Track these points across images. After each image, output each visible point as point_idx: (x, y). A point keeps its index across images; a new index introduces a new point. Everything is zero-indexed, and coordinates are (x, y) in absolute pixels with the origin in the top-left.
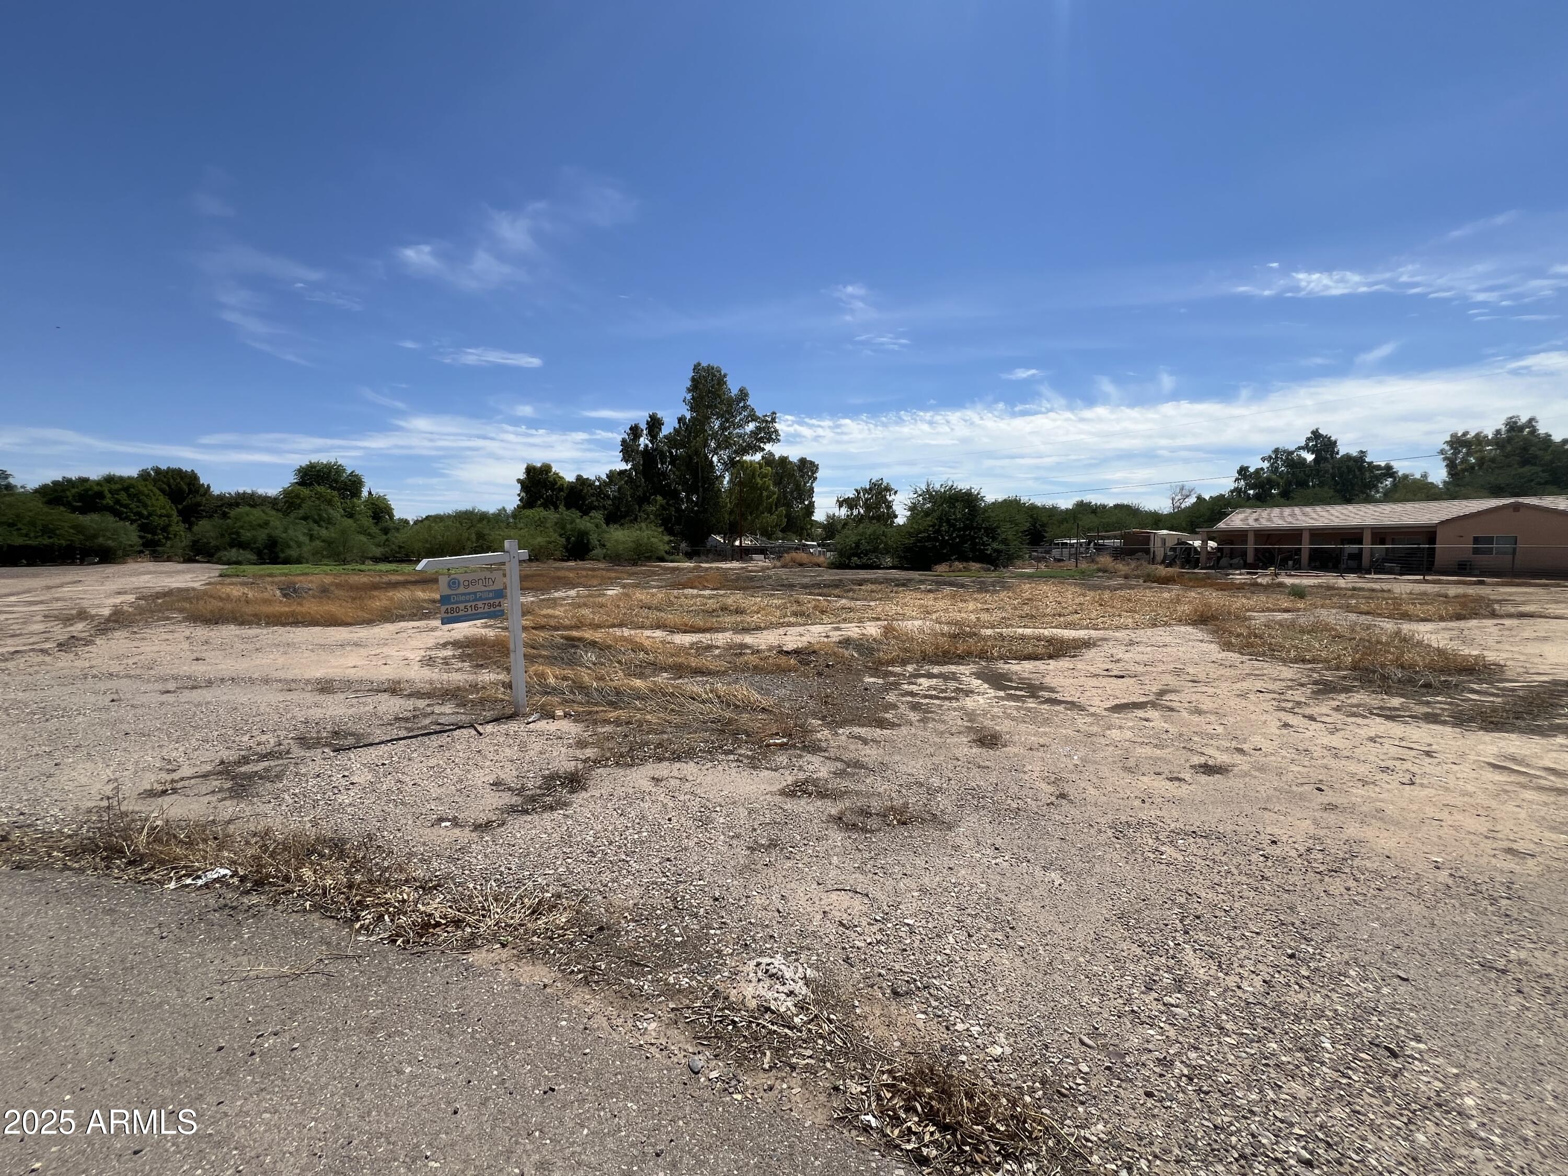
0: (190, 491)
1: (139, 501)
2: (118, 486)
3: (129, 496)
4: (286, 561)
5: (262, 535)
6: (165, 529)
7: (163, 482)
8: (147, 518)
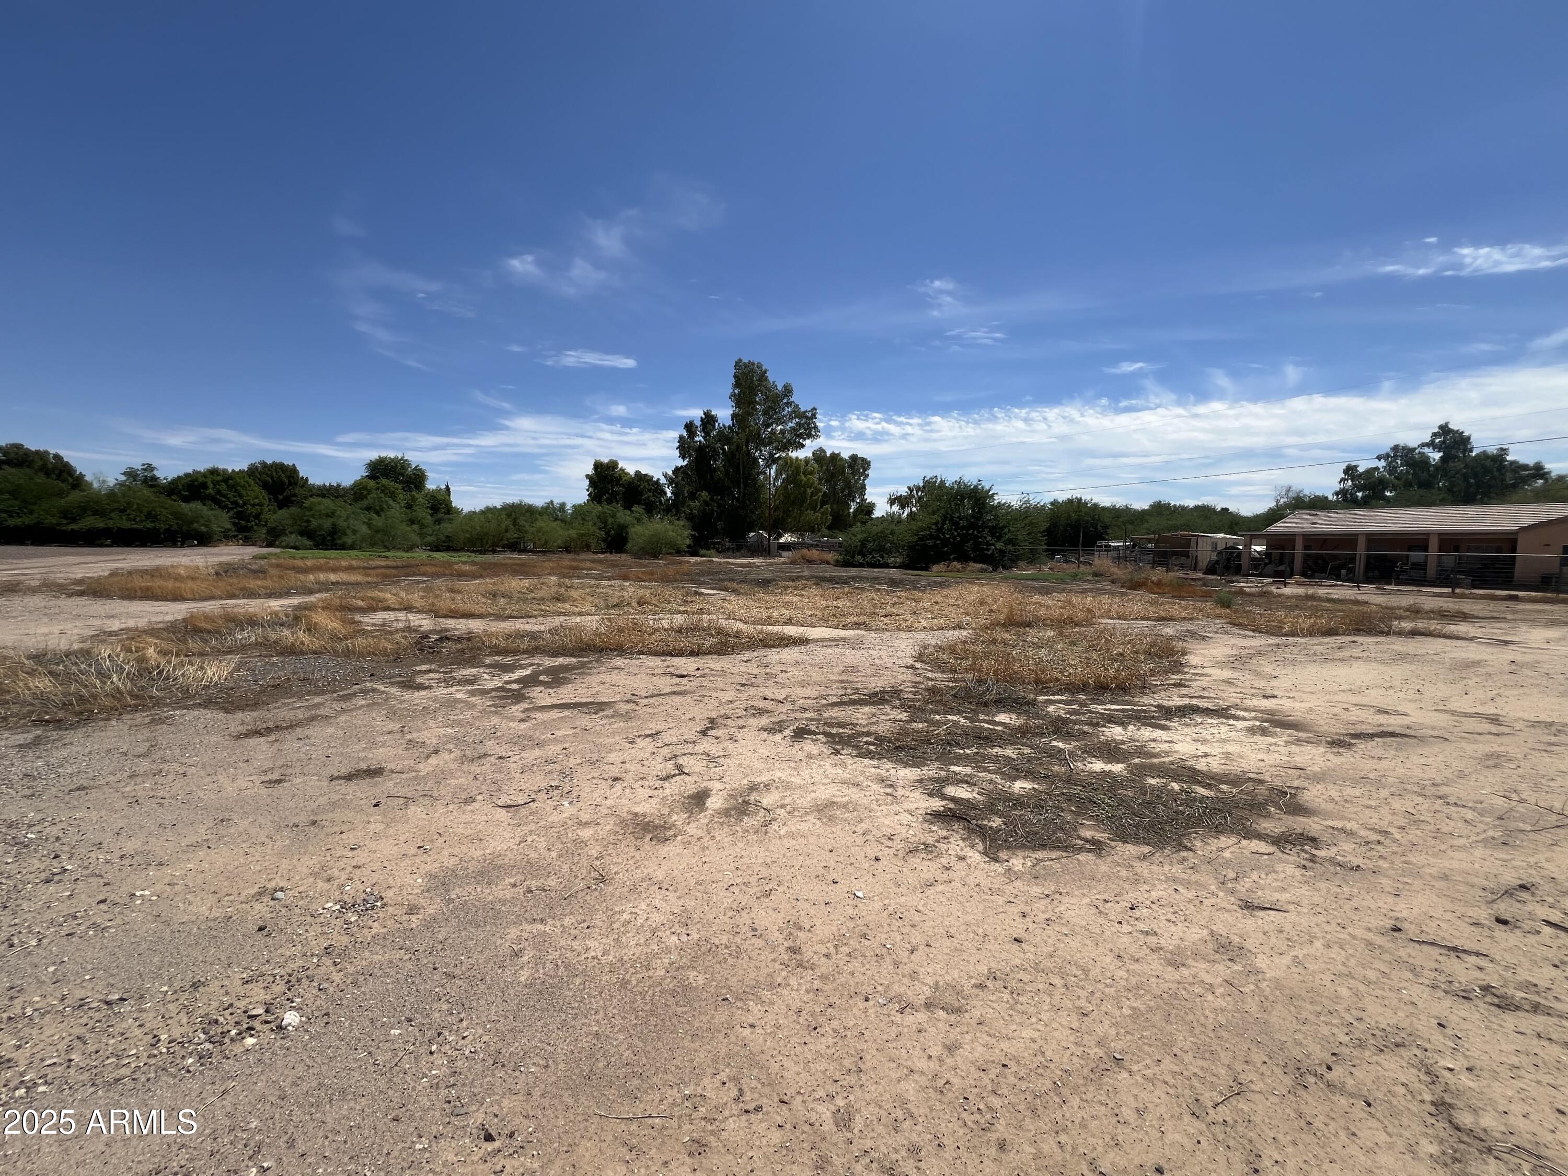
0: (290, 484)
1: (236, 491)
2: (220, 478)
3: (228, 486)
4: (343, 547)
5: (327, 524)
6: (257, 516)
7: (267, 474)
8: (242, 507)
